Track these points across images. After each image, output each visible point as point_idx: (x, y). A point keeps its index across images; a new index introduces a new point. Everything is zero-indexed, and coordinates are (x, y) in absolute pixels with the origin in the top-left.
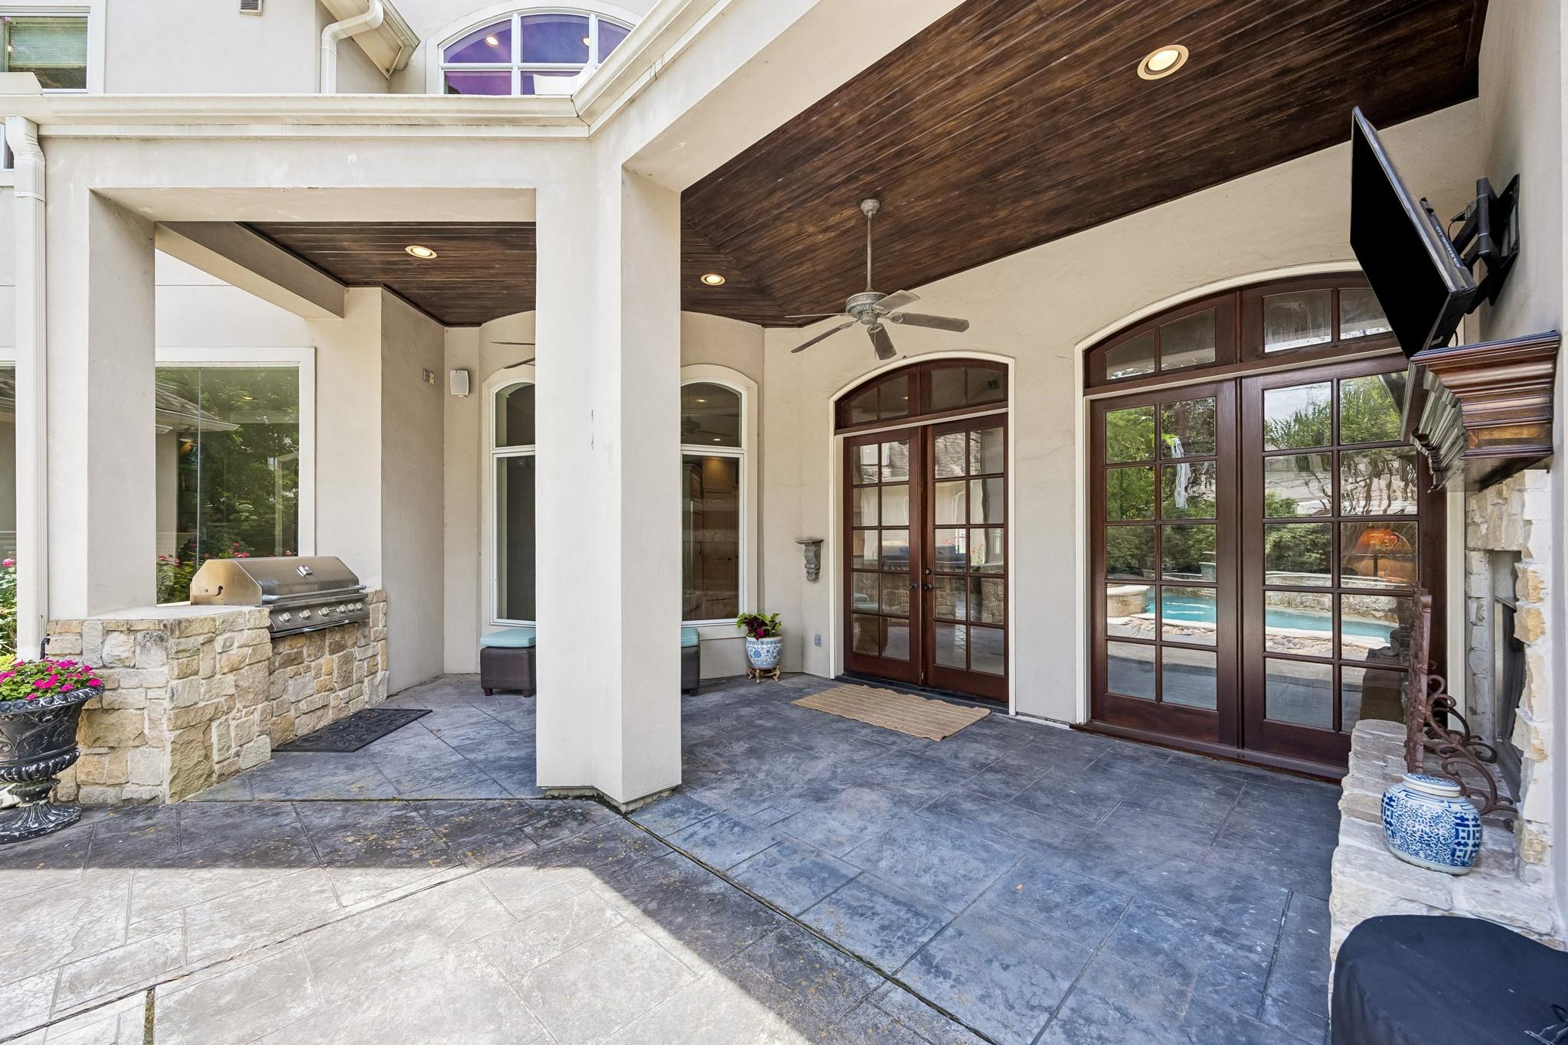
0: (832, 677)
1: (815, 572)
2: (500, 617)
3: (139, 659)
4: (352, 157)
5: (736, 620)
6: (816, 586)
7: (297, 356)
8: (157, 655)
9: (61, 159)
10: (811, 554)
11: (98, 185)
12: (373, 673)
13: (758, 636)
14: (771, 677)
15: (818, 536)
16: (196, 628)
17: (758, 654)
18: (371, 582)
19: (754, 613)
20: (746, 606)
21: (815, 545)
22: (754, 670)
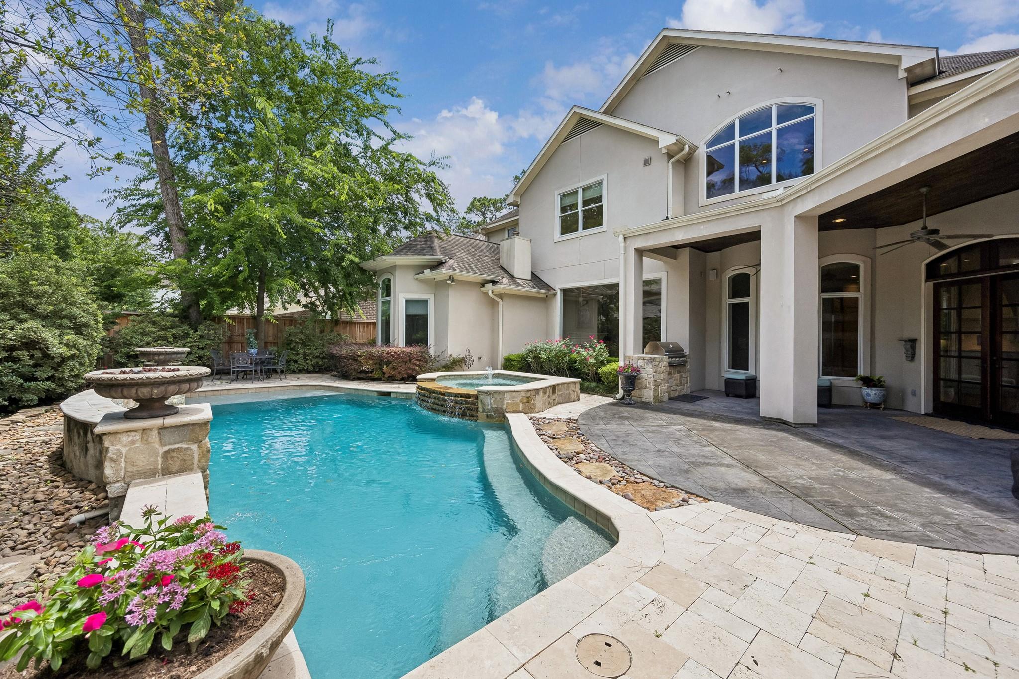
0: (923, 413)
1: (912, 356)
2: (729, 368)
3: (646, 366)
4: (702, 227)
5: (855, 378)
6: (912, 364)
7: (662, 275)
8: (650, 366)
9: (628, 242)
10: (908, 346)
11: (636, 247)
12: (687, 383)
13: (869, 386)
14: (878, 409)
15: (913, 336)
16: (657, 360)
17: (868, 395)
18: (686, 351)
19: (868, 374)
20: (861, 371)
21: (912, 343)
22: (866, 403)
